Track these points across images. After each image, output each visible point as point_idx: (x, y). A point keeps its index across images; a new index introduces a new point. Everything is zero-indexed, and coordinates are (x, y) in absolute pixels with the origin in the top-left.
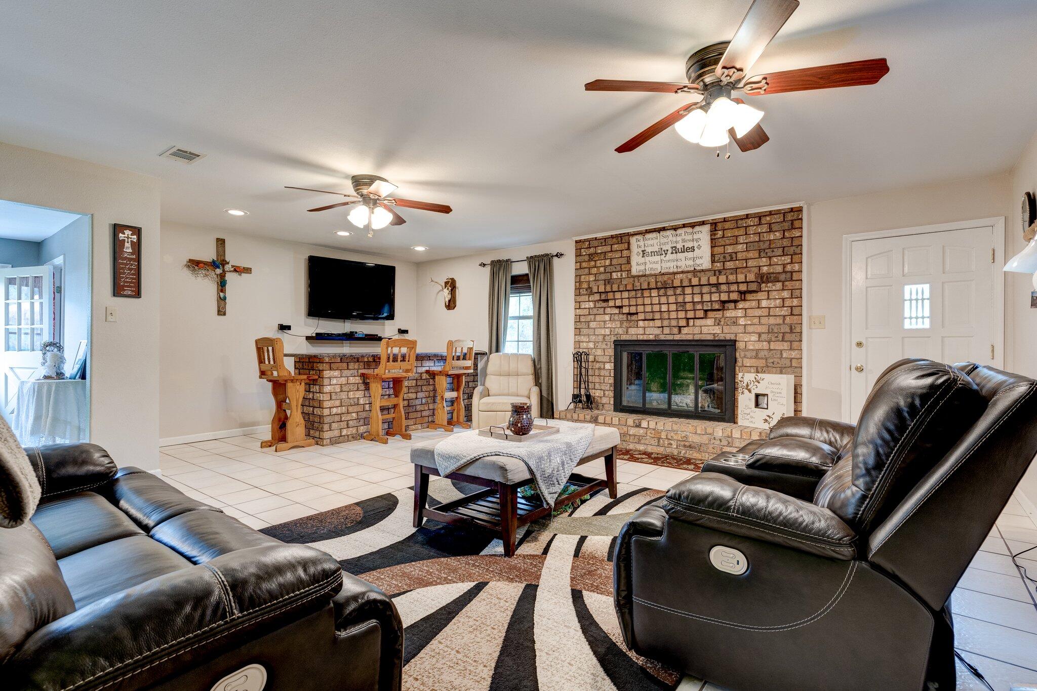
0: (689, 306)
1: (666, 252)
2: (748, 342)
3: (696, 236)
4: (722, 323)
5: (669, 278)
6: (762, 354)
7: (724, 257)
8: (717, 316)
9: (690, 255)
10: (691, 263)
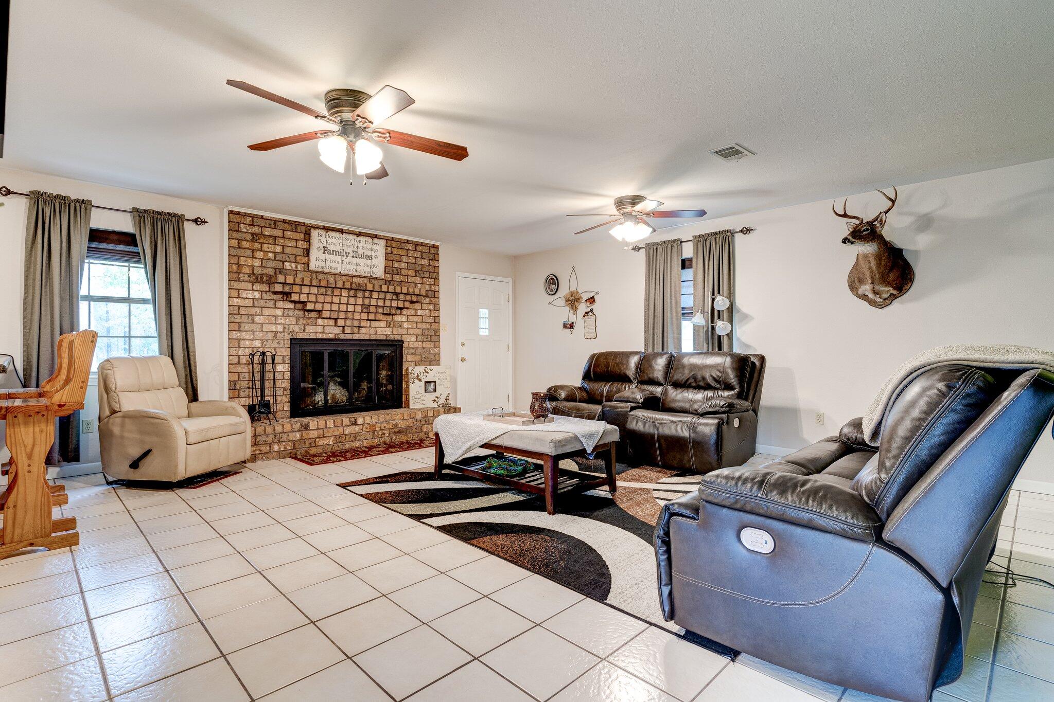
0: (372, 309)
1: (347, 254)
2: (410, 342)
3: (374, 247)
4: (392, 326)
5: (347, 280)
6: (418, 351)
7: (393, 270)
8: (388, 319)
9: (368, 262)
10: (368, 269)
